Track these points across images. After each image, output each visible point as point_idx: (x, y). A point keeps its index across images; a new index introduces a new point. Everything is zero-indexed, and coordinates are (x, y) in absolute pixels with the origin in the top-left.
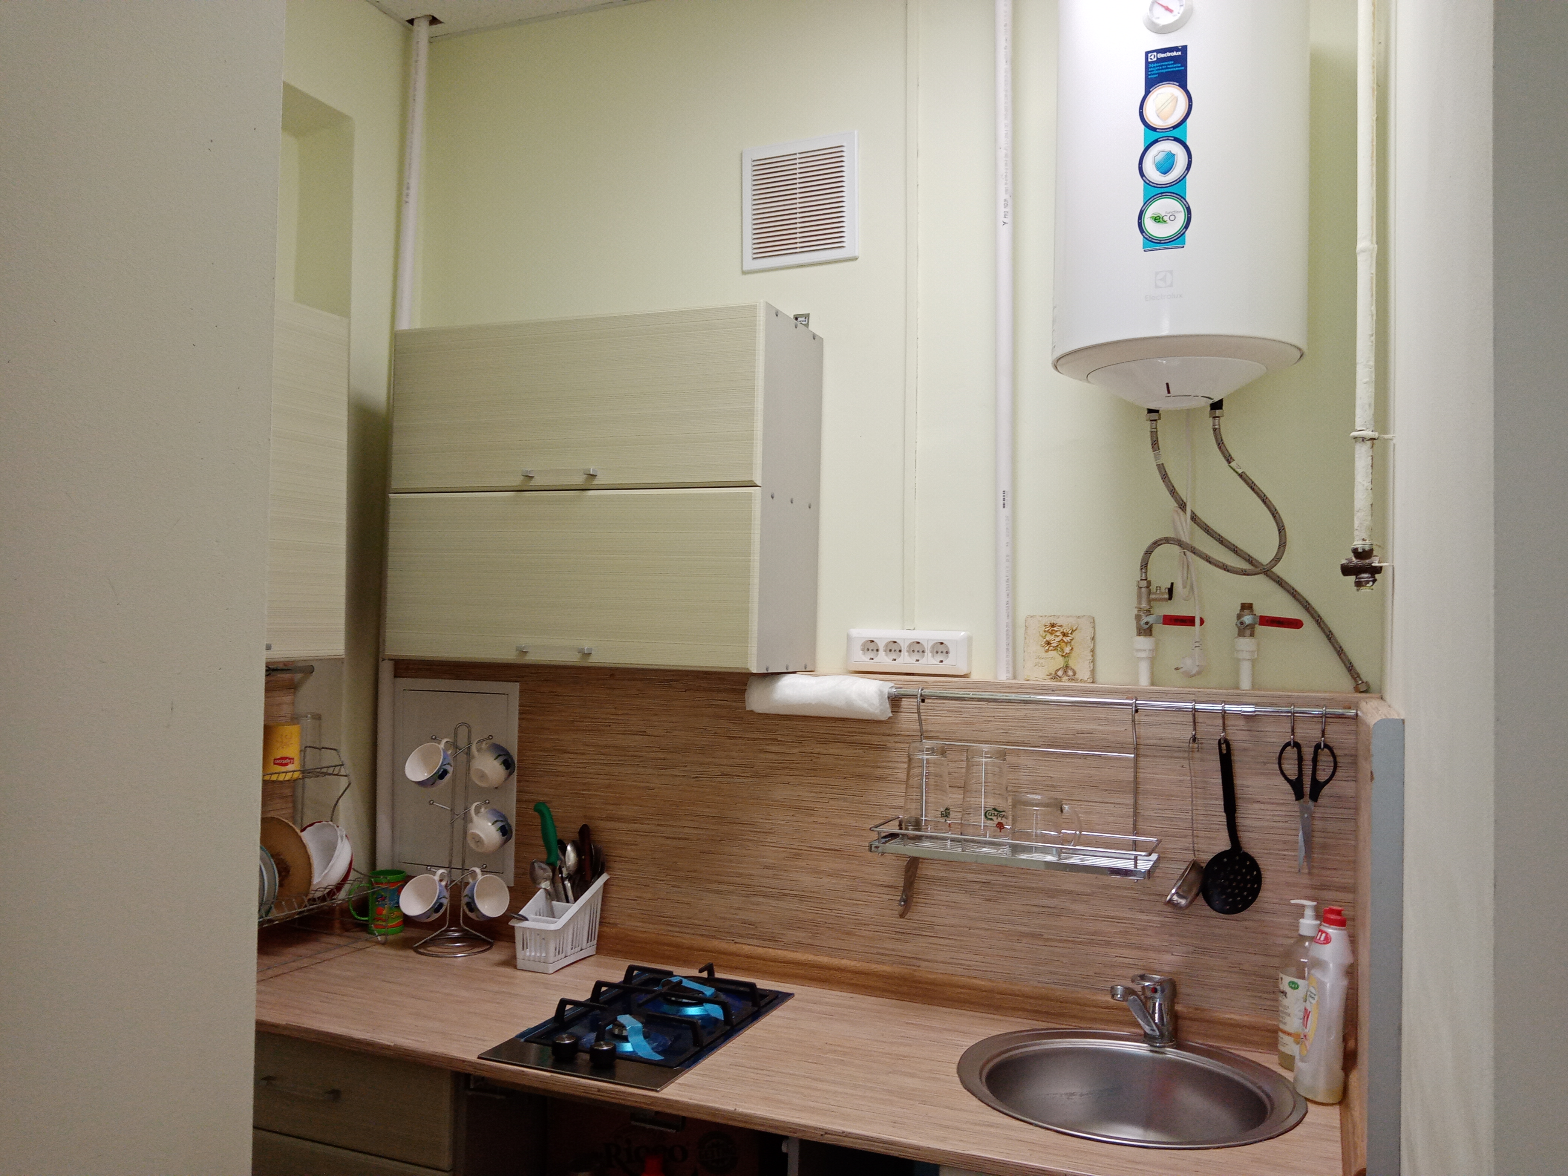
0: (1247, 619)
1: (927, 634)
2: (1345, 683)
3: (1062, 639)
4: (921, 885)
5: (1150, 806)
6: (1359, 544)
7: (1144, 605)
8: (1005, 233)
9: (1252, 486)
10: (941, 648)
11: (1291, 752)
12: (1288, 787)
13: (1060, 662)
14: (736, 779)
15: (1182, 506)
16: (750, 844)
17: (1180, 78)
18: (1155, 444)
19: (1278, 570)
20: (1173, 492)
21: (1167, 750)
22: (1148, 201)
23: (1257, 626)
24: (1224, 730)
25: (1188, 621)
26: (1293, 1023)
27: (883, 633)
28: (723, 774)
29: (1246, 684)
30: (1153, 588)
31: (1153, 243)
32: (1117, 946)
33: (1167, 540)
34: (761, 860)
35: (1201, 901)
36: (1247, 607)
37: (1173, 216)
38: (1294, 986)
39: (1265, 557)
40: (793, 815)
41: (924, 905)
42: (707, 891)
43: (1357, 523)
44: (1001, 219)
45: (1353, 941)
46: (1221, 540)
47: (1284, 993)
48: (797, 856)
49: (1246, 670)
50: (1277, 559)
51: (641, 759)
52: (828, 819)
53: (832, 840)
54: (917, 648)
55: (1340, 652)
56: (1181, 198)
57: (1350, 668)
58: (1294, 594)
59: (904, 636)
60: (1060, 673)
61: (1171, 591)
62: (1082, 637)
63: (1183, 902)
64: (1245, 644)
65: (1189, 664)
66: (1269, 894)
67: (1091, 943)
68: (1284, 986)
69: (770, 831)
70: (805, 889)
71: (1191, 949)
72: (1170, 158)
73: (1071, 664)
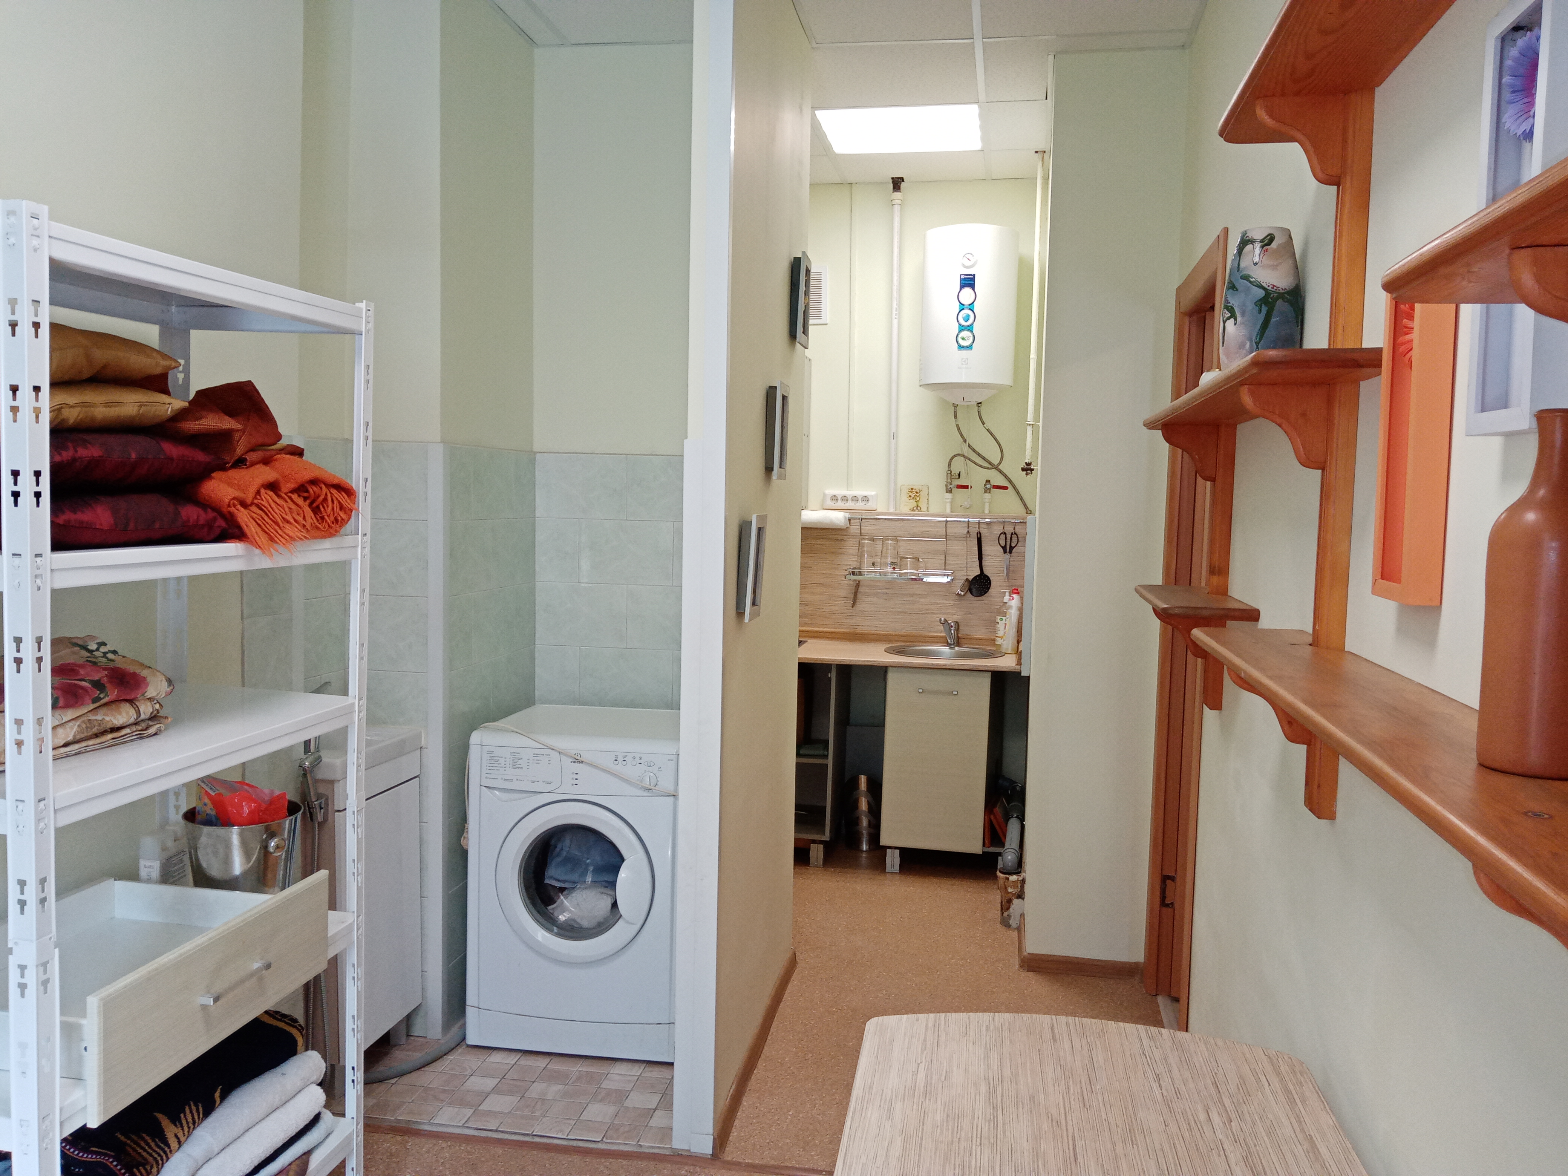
0: (988, 486)
1: (860, 493)
2: (1024, 510)
3: (916, 495)
4: (859, 596)
5: (950, 559)
6: (1027, 461)
7: (949, 480)
8: (895, 322)
9: (992, 434)
10: (866, 499)
11: (1003, 536)
12: (1002, 550)
13: (915, 504)
15: (965, 441)
17: (972, 286)
18: (956, 417)
19: (1000, 467)
20: (962, 435)
21: (957, 538)
22: (960, 332)
23: (992, 489)
24: (979, 528)
25: (966, 487)
26: (1000, 634)
27: (840, 492)
29: (987, 512)
30: (953, 474)
31: (961, 347)
32: (936, 614)
33: (959, 455)
35: (969, 594)
36: (988, 481)
37: (969, 338)
38: (1001, 619)
39: (996, 462)
41: (860, 603)
43: (1027, 454)
44: (894, 316)
45: (1022, 598)
46: (979, 455)
47: (998, 623)
49: (987, 505)
50: (1000, 463)
54: (855, 499)
55: (1021, 499)
56: (972, 332)
57: (1025, 505)
58: (1006, 476)
59: (850, 493)
60: (915, 509)
61: (959, 475)
62: (923, 494)
63: (962, 593)
64: (987, 495)
65: (966, 504)
66: (993, 590)
67: (927, 613)
68: (998, 621)
71: (964, 613)
72: (969, 316)
73: (919, 505)
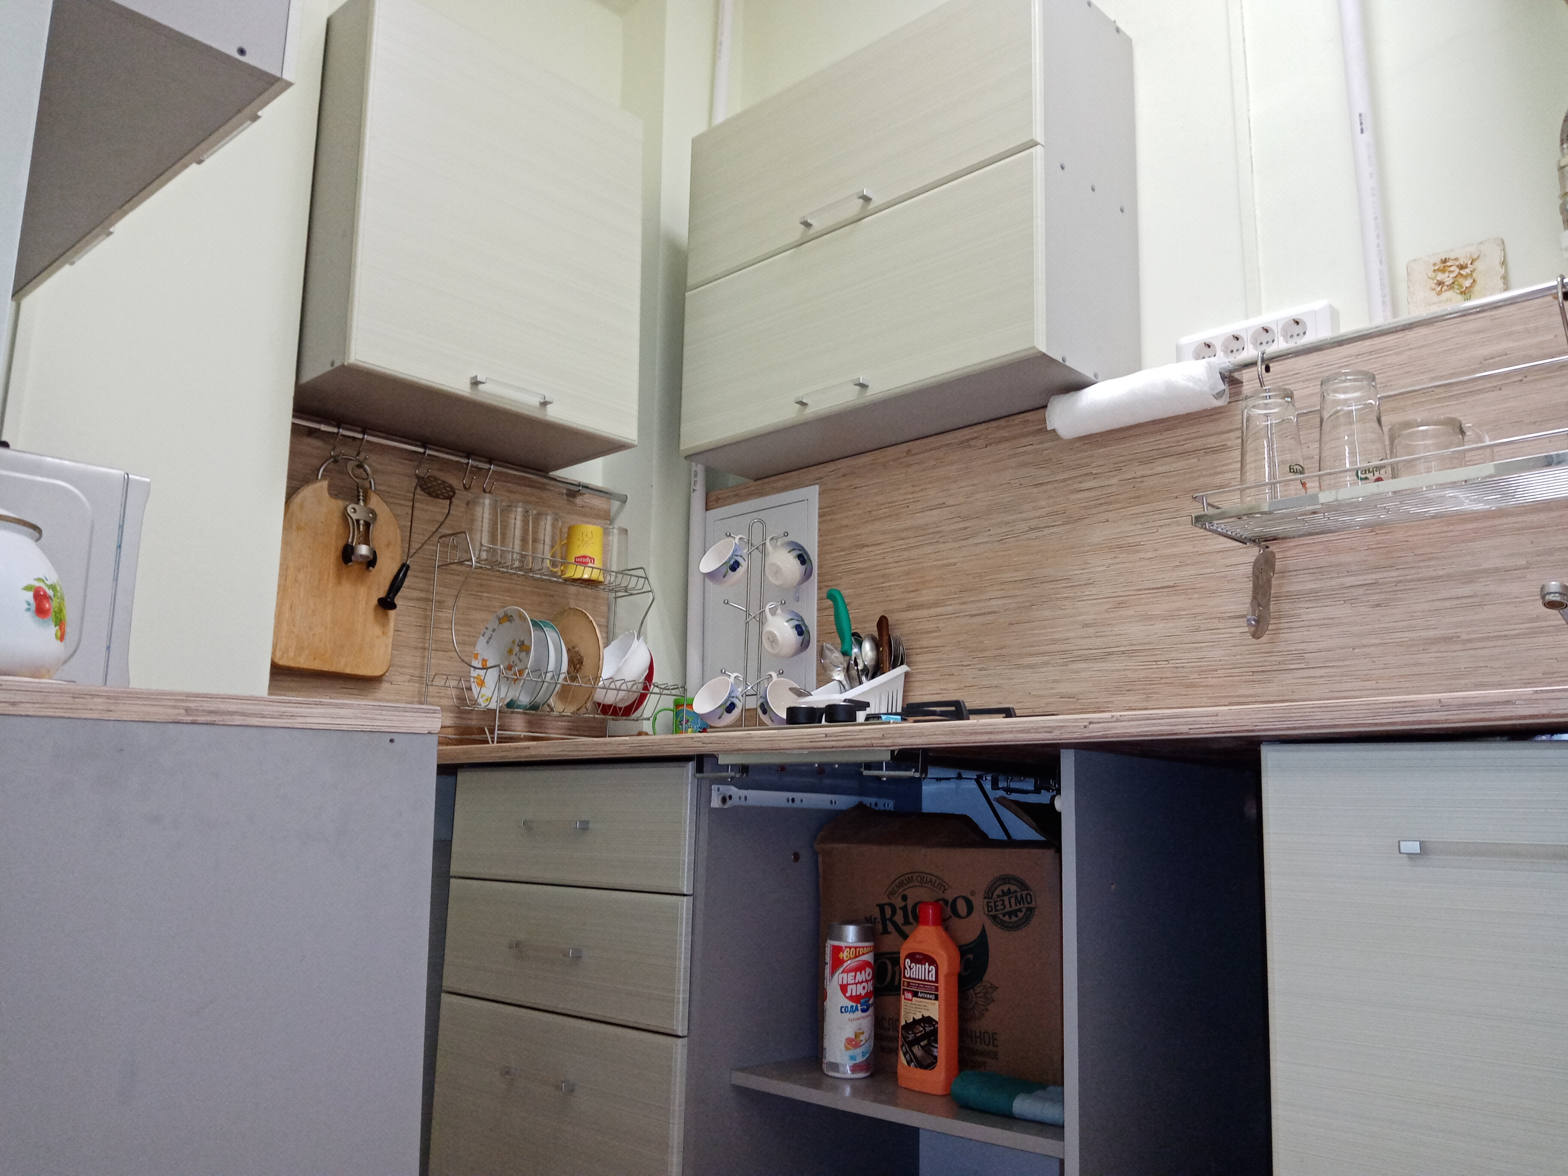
1: (1278, 318)
3: (1459, 273)
10: (1297, 328)
14: (1047, 531)
16: (1066, 603)
27: (1219, 332)
28: (1031, 529)
34: (1080, 618)
40: (1115, 557)
41: (1288, 630)
42: (1019, 668)
48: (1121, 605)
51: (941, 534)
52: (1158, 552)
53: (1163, 576)
59: (1246, 326)
62: (1487, 265)
69: (1089, 582)
70: (1134, 642)
